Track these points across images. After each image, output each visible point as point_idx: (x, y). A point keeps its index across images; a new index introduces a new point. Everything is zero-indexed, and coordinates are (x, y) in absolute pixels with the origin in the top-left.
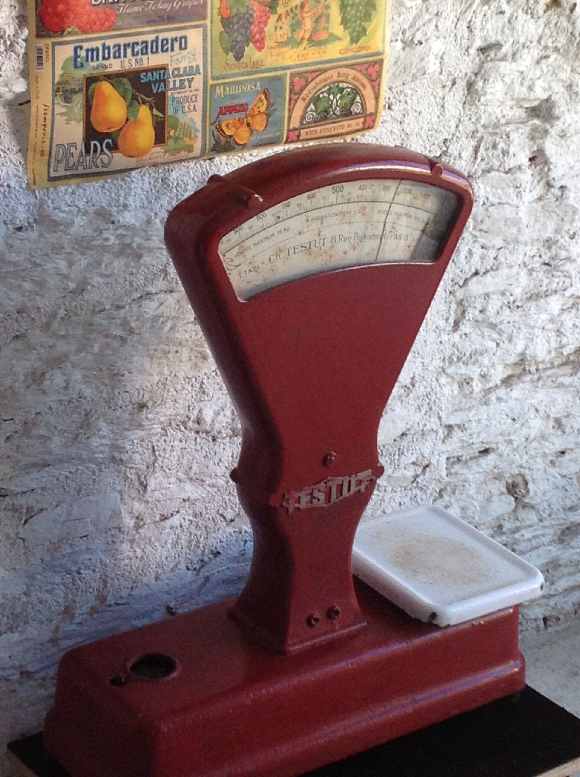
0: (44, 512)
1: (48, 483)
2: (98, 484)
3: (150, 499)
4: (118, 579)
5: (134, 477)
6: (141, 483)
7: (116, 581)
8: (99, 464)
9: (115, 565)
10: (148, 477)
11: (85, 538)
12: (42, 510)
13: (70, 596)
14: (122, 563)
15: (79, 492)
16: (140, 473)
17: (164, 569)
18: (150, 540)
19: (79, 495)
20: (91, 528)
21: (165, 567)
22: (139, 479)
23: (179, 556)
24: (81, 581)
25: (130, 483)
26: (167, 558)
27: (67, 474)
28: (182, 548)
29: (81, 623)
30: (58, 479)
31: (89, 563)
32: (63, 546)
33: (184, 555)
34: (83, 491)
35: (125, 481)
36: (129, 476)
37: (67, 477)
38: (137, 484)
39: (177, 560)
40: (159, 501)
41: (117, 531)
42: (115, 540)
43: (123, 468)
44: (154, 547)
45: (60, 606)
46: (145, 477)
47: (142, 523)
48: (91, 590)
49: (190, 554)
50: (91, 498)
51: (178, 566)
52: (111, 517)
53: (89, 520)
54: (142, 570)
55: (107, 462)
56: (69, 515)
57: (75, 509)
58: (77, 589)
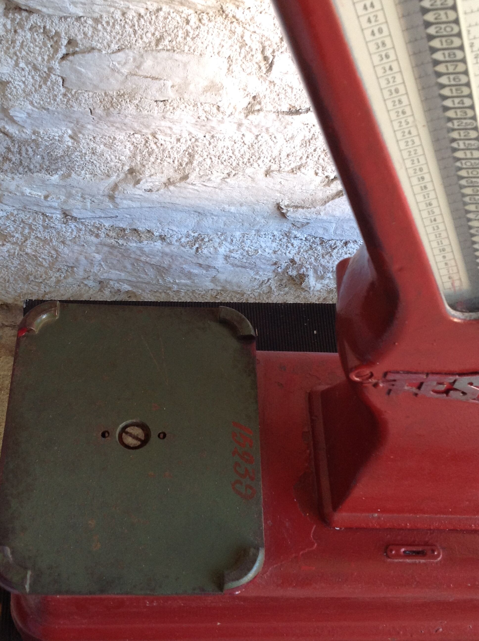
0: (96, 53)
1: (105, 15)
2: (193, 39)
3: (277, 82)
4: (211, 158)
5: (256, 46)
6: (266, 58)
7: (208, 161)
8: (199, 13)
9: (210, 144)
10: (276, 53)
11: (161, 104)
12: (93, 49)
13: (139, 158)
14: (220, 145)
15: (158, 41)
16: (266, 44)
17: (280, 167)
18: (267, 129)
19: (157, 45)
20: (171, 94)
21: (283, 165)
22: (263, 52)
23: (308, 157)
24: (158, 147)
25: (248, 53)
26: (288, 155)
27: (142, 12)
28: (315, 150)
29: (150, 190)
30: (124, 14)
31: (169, 131)
32: (123, 103)
33: (316, 159)
34: (166, 42)
35: (241, 48)
36: (248, 41)
37: (140, 15)
38: (259, 57)
39: (304, 161)
40: (292, 88)
41: (214, 110)
42: (210, 117)
43: (239, 30)
44: (273, 137)
45: (123, 165)
46: (274, 52)
47: (257, 107)
48: (171, 161)
49: (324, 160)
50: (177, 56)
51: (302, 169)
52: (206, 90)
53: (169, 83)
54: (249, 159)
55: (211, 14)
56: (138, 67)
57: (148, 63)
58: (150, 154)
